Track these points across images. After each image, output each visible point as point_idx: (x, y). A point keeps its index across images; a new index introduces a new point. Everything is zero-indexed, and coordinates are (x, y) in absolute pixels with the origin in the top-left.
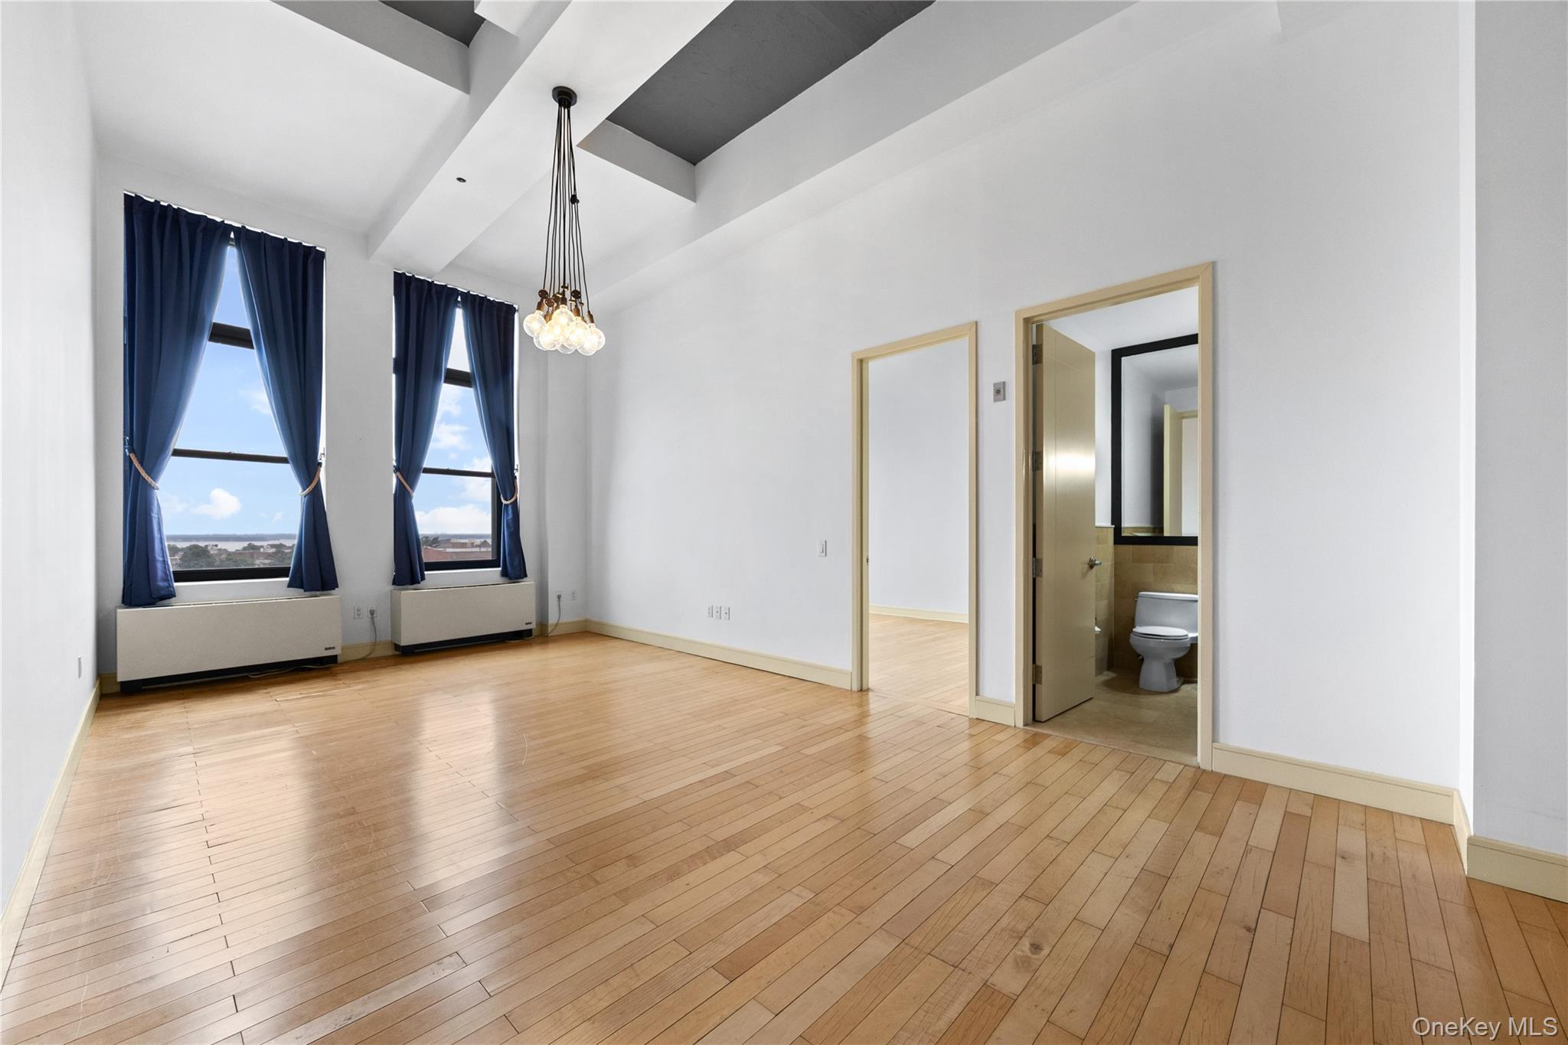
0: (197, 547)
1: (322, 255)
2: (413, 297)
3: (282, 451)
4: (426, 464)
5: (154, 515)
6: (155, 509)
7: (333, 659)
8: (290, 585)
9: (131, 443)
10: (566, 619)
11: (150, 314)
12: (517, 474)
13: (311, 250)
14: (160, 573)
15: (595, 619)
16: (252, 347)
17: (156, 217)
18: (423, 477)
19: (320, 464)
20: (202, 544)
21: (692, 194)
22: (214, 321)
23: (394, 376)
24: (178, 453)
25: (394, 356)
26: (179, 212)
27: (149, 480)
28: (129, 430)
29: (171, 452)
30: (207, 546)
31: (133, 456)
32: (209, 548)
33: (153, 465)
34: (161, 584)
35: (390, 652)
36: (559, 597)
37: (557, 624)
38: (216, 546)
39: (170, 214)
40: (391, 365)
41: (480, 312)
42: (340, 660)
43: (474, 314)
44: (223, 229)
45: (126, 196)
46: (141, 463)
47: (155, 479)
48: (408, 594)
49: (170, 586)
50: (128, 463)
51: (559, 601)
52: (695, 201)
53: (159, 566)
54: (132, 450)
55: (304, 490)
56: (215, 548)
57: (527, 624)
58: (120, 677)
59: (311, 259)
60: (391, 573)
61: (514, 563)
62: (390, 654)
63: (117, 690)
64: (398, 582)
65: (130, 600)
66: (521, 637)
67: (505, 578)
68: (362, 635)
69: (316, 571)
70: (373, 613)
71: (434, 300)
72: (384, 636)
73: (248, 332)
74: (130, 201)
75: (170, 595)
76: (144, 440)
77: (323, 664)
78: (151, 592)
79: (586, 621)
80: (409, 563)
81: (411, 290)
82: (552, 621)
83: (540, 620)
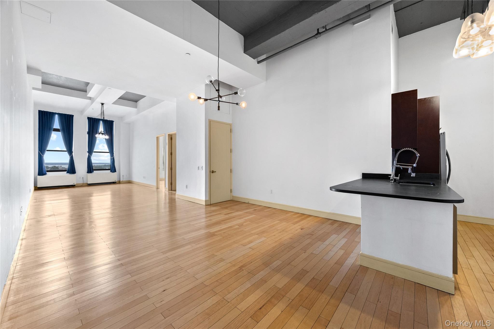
0: (55, 167)
1: (73, 116)
2: (91, 122)
3: (65, 150)
4: (94, 151)
6: (43, 160)
7: (75, 185)
8: (67, 173)
9: (39, 150)
10: (124, 180)
11: (42, 129)
12: (114, 152)
13: (70, 115)
14: (44, 171)
15: (131, 180)
16: (60, 132)
17: (43, 113)
18: (94, 153)
19: (73, 152)
20: (57, 166)
21: (136, 107)
22: (54, 128)
23: (87, 135)
24: (47, 151)
25: (87, 131)
26: (47, 112)
28: (39, 148)
29: (46, 150)
30: (58, 166)
32: (59, 167)
33: (43, 153)
36: (123, 176)
37: (122, 181)
38: (61, 166)
40: (87, 133)
41: (106, 123)
43: (104, 123)
44: (56, 113)
45: (39, 110)
46: (41, 153)
47: (43, 155)
48: (90, 175)
49: (46, 173)
50: (39, 153)
51: (123, 177)
52: (137, 108)
53: (44, 169)
54: (40, 151)
55: (70, 156)
56: (61, 167)
57: (115, 181)
58: (38, 187)
59: (71, 117)
60: (87, 171)
61: (113, 169)
62: (86, 185)
63: (37, 189)
64: (88, 172)
65: (39, 174)
66: (114, 183)
67: (111, 172)
68: (81, 182)
69: (72, 170)
70: (83, 178)
71: (96, 121)
72: (85, 182)
73: (59, 129)
74: (39, 111)
75: (46, 174)
76: (41, 149)
77: (73, 186)
78: (43, 173)
79: (129, 181)
80: (90, 169)
81: (91, 120)
82: (121, 180)
83: (118, 180)
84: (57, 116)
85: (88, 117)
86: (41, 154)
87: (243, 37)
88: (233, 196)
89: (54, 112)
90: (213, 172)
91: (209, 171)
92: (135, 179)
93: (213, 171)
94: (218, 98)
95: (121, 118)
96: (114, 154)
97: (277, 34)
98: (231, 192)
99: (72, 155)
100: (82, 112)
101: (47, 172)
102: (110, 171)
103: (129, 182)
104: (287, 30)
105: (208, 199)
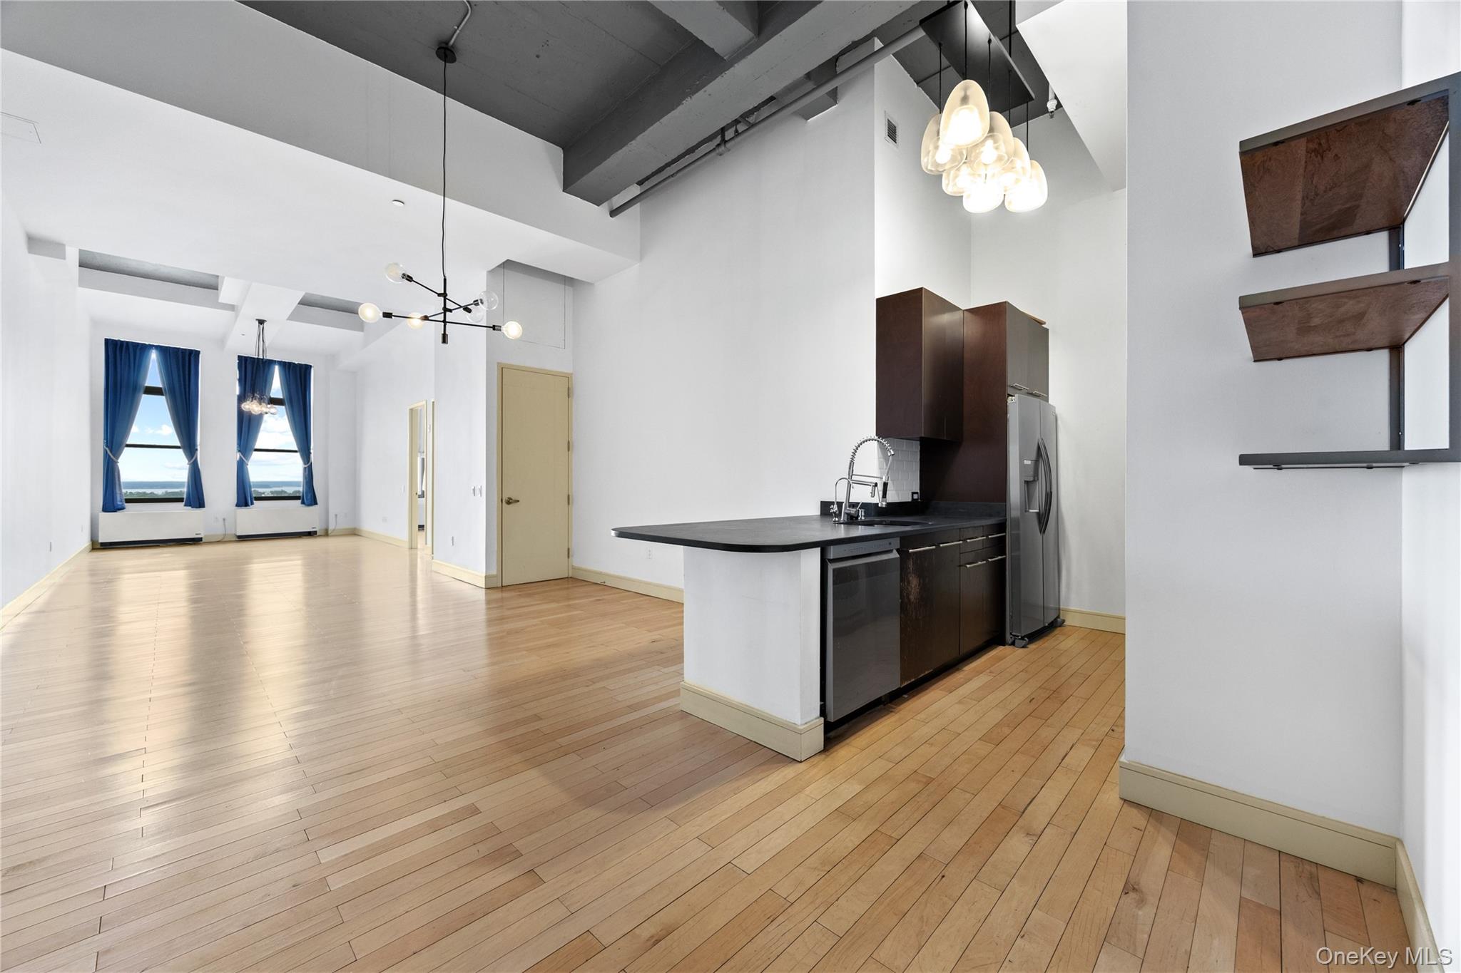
1: (198, 353)
2: (249, 366)
3: (178, 443)
4: (257, 446)
5: (116, 474)
6: (117, 471)
7: (200, 539)
8: (185, 505)
9: (107, 444)
10: (338, 528)
11: (115, 389)
12: (312, 451)
13: (191, 352)
14: (118, 499)
15: (357, 527)
16: (163, 396)
17: (118, 347)
18: (254, 453)
19: (197, 450)
21: (361, 328)
22: (147, 384)
24: (128, 446)
26: (128, 343)
27: (114, 459)
28: (106, 438)
29: (125, 446)
31: (107, 449)
33: (117, 453)
34: (119, 503)
35: (235, 539)
36: (336, 515)
37: (334, 530)
39: (125, 345)
41: (289, 371)
42: (204, 540)
43: (285, 371)
44: (151, 346)
45: (105, 339)
46: (111, 452)
47: (118, 458)
48: (243, 511)
49: (123, 504)
50: (106, 452)
51: (336, 518)
52: (362, 331)
53: (119, 495)
54: (107, 446)
55: (189, 461)
57: (313, 528)
58: (101, 543)
59: (193, 355)
60: (235, 501)
61: (309, 497)
62: (234, 539)
63: (99, 546)
64: (238, 505)
65: (105, 509)
66: (310, 534)
67: (303, 505)
68: (218, 530)
69: (195, 498)
70: (224, 520)
71: (261, 365)
72: (230, 531)
73: (161, 388)
74: (107, 341)
75: (123, 508)
76: (112, 442)
77: (195, 541)
78: (114, 507)
79: (355, 529)
80: (245, 497)
81: (248, 363)
82: (331, 527)
83: (324, 527)
84: (154, 356)
85: (239, 356)
86: (112, 456)
87: (562, 151)
88: (574, 568)
89: (147, 343)
90: (509, 502)
91: (498, 498)
92: (369, 524)
93: (510, 499)
94: (443, 314)
95: (331, 358)
96: (312, 456)
97: (623, 144)
98: (568, 557)
99: (194, 458)
100: (221, 342)
101: (126, 504)
102: (300, 501)
103: (354, 533)
104: (639, 138)
105: (494, 572)
